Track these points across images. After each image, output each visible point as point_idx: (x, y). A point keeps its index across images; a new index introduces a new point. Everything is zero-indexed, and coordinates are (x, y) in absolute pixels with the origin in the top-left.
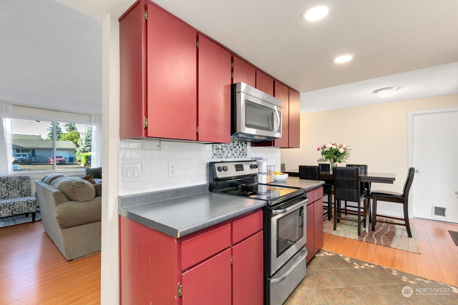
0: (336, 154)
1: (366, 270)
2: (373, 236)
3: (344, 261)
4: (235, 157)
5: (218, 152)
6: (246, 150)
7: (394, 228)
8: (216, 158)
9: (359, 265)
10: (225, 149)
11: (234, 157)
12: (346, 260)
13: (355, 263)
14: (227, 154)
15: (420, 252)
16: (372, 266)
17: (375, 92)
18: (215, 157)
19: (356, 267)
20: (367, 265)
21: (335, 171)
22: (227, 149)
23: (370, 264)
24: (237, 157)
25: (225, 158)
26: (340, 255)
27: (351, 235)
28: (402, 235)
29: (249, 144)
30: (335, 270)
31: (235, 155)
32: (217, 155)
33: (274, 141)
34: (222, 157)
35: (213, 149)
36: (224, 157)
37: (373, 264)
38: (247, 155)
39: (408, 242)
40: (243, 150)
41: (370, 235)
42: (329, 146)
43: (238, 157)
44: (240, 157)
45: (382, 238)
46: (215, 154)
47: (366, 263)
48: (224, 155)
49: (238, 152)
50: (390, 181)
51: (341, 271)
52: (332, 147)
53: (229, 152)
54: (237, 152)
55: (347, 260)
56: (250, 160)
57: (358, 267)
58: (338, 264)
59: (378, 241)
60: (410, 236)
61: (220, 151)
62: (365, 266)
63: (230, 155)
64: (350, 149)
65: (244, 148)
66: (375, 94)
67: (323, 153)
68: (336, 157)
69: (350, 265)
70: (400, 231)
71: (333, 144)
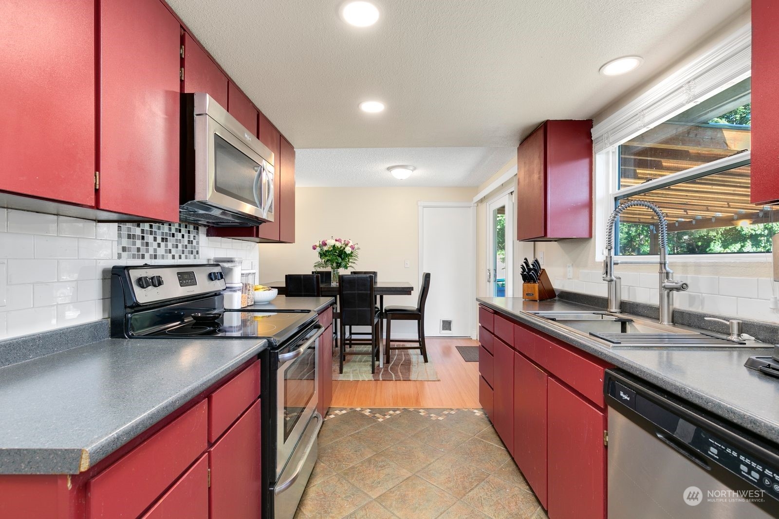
0: (340, 256)
1: (393, 419)
2: (390, 371)
3: (363, 416)
4: (173, 257)
5: (134, 244)
6: (198, 243)
7: (408, 354)
8: (129, 257)
9: (383, 415)
10: (149, 238)
11: (170, 256)
12: (365, 414)
13: (377, 415)
14: (155, 250)
15: (439, 378)
16: (398, 412)
17: (389, 169)
18: (124, 254)
19: (380, 420)
20: (391, 412)
21: (343, 281)
22: (155, 239)
23: (394, 410)
24: (177, 256)
25: (151, 258)
26: (357, 409)
27: (364, 376)
28: (418, 361)
29: (203, 230)
30: (355, 433)
31: (174, 251)
32: (129, 250)
33: (258, 228)
34: (143, 257)
35: (120, 236)
36: (147, 256)
37: (398, 409)
38: (200, 252)
39: (426, 370)
40: (190, 242)
41: (386, 369)
42: (331, 242)
43: (180, 257)
44: (183, 256)
45: (399, 370)
46: (124, 249)
47: (390, 410)
48: (147, 251)
49: (180, 246)
50: (407, 291)
51: (362, 433)
52: (334, 245)
53: (159, 245)
54: (177, 246)
55: (367, 413)
56: (205, 262)
57: (382, 418)
58: (356, 423)
59: (395, 376)
60: (426, 361)
61: (139, 243)
62: (390, 415)
63: (161, 251)
64: (358, 249)
65: (192, 239)
66: (388, 173)
67: (321, 254)
68: (340, 260)
69: (373, 419)
70: (415, 355)
71: (336, 240)
